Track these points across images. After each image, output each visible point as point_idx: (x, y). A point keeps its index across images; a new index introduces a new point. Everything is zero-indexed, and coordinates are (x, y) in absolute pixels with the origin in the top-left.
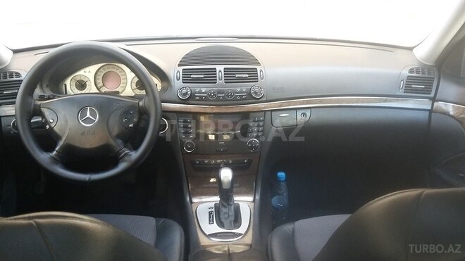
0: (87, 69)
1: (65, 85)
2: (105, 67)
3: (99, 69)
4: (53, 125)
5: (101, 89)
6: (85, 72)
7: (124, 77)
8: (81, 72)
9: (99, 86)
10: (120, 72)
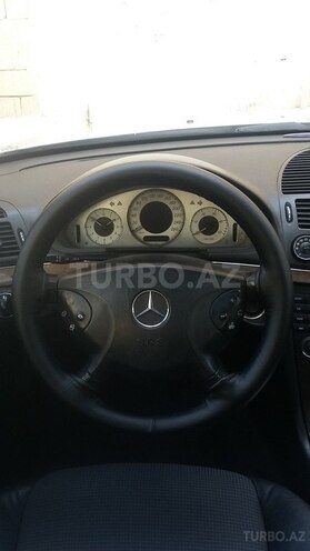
0: (116, 199)
1: (78, 227)
2: (147, 195)
3: (136, 198)
4: (83, 325)
5: (138, 234)
6: (112, 204)
7: (180, 212)
8: (106, 205)
9: (134, 227)
10: (172, 203)
